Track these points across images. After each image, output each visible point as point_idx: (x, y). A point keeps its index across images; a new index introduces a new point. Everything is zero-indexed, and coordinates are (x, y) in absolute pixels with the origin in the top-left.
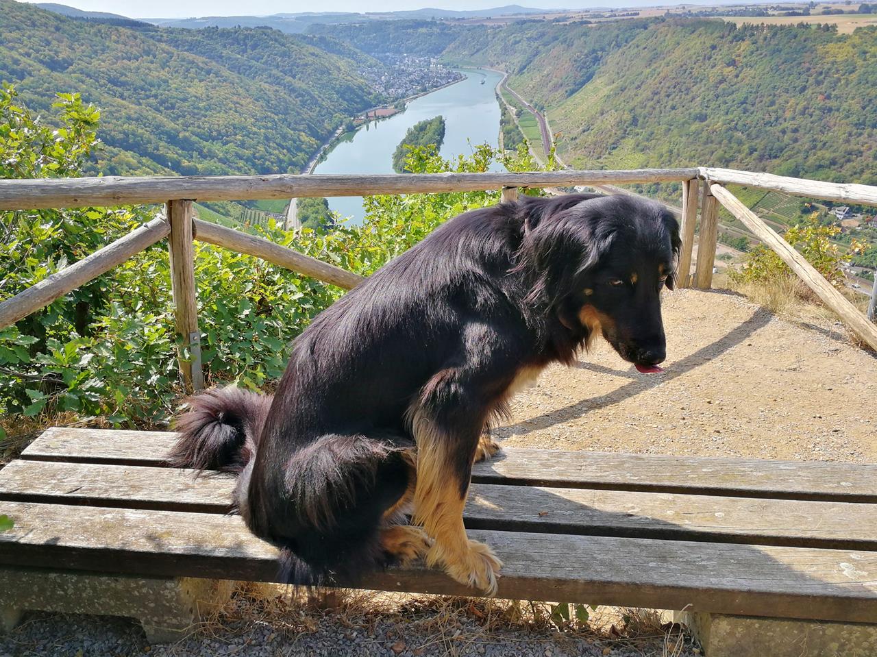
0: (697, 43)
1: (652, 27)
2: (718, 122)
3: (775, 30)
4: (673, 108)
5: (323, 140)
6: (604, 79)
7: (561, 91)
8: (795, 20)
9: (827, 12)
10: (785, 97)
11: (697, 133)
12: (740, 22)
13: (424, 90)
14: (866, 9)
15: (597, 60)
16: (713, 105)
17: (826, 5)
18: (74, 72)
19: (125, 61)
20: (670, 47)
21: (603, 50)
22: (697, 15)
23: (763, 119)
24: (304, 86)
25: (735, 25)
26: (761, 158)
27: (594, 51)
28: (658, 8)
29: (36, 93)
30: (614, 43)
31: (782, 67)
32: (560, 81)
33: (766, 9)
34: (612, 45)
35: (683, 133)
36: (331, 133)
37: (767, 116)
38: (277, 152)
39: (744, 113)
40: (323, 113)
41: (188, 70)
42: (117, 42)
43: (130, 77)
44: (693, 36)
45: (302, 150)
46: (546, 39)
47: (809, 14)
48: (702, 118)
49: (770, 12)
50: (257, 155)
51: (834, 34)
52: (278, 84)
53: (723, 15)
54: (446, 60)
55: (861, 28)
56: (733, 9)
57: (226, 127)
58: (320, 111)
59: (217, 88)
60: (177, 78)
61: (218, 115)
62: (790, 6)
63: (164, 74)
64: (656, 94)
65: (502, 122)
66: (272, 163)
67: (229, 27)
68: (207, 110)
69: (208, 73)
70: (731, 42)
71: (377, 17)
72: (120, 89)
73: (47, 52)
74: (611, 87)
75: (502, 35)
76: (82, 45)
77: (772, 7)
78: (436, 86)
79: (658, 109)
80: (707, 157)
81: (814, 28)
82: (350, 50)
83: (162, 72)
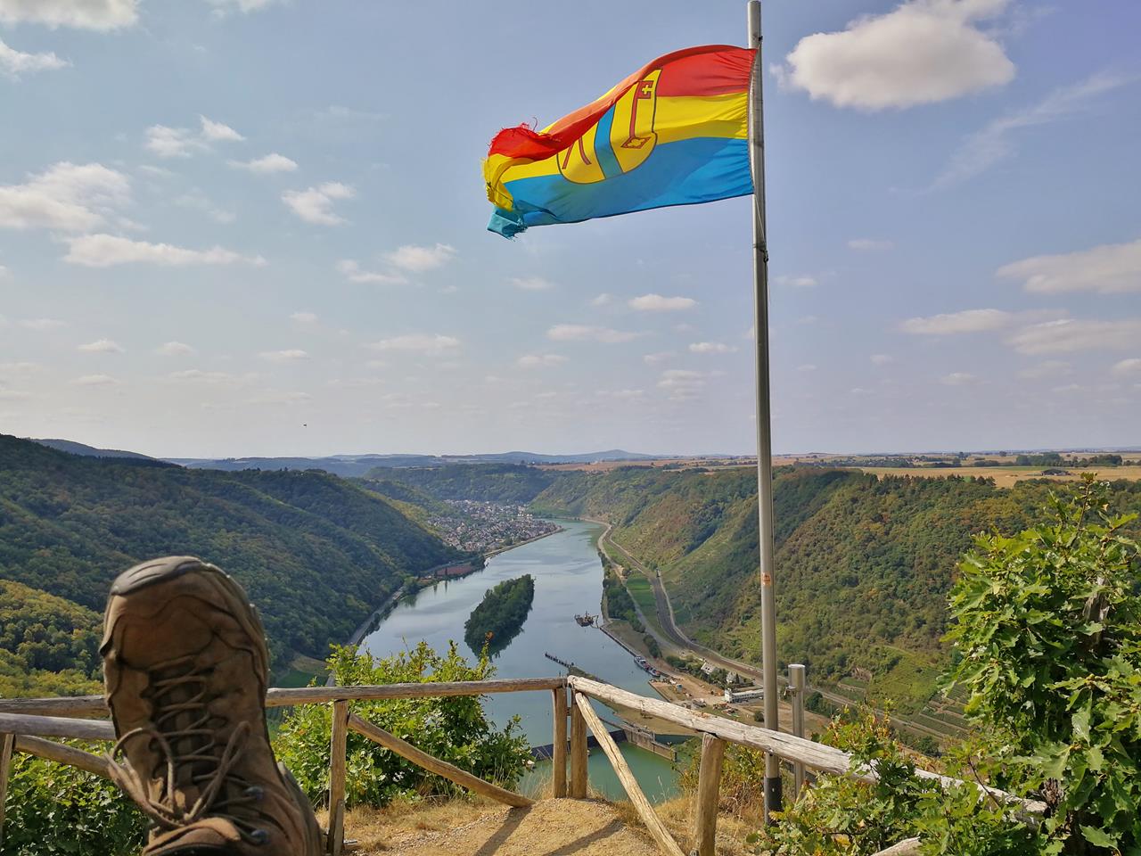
0: (834, 495)
1: (780, 477)
2: (872, 587)
3: (924, 484)
4: (816, 569)
5: (376, 603)
6: (729, 534)
7: (677, 548)
8: (945, 472)
9: (981, 464)
11: (849, 600)
12: (881, 474)
13: (510, 543)
14: (1025, 461)
15: (718, 512)
16: (863, 567)
17: (979, 456)
18: (70, 519)
19: (137, 507)
20: (803, 500)
21: (724, 500)
22: (831, 465)
23: (927, 584)
24: (358, 537)
25: (876, 477)
26: (933, 632)
27: (714, 502)
28: (786, 456)
29: (13, 543)
30: (737, 493)
31: (939, 523)
32: (675, 535)
33: (911, 460)
34: (735, 496)
35: (832, 600)
36: (387, 596)
37: (931, 581)
38: (314, 619)
39: (902, 577)
40: (379, 571)
41: (214, 519)
42: (132, 485)
43: (138, 526)
44: (829, 488)
45: (347, 617)
46: (656, 486)
47: (960, 466)
48: (852, 582)
49: (915, 463)
50: (288, 622)
51: (992, 488)
52: (327, 535)
53: (861, 466)
54: (537, 509)
55: (1022, 482)
56: (873, 459)
57: (252, 587)
58: (375, 569)
59: (249, 540)
60: (198, 527)
61: (244, 572)
62: (937, 457)
63: (183, 523)
64: (793, 552)
65: (605, 583)
66: (307, 633)
67: (274, 470)
68: (230, 567)
69: (240, 522)
70: (875, 495)
71: (456, 460)
72: (122, 540)
73: (39, 495)
74: (738, 543)
75: (604, 482)
76: (86, 487)
77: (917, 458)
78: (524, 539)
79: (797, 571)
80: (866, 630)
81: (967, 480)
82: (420, 497)
83: (182, 520)
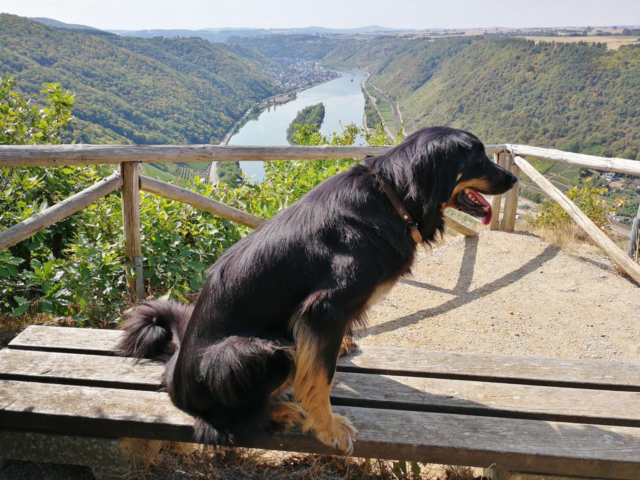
0: (506, 55)
1: (474, 42)
2: (521, 111)
3: (562, 46)
4: (489, 100)
5: (237, 118)
6: (440, 79)
7: (409, 87)
8: (577, 40)
9: (600, 34)
10: (569, 93)
11: (506, 118)
12: (537, 40)
13: (310, 84)
14: (627, 32)
15: (434, 65)
16: (517, 99)
17: (599, 29)
18: (58, 67)
19: (95, 60)
20: (487, 57)
21: (438, 58)
22: (506, 35)
23: (553, 109)
24: (224, 80)
25: (534, 42)
26: (552, 137)
27: (432, 59)
28: (479, 29)
29: (30, 81)
30: (447, 53)
31: (568, 72)
32: (408, 80)
33: (556, 31)
34: (446, 55)
35: (496, 118)
36: (242, 114)
37: (556, 107)
38: (203, 126)
39: (540, 105)
40: (237, 99)
41: (140, 67)
42: (90, 46)
43: (98, 71)
44: (504, 49)
45: (220, 125)
46: (398, 50)
47: (587, 36)
48: (510, 108)
49: (559, 34)
50: (189, 128)
51: (605, 50)
52: (205, 78)
53: (525, 35)
54: (326, 64)
55: (624, 46)
56: (533, 31)
57: (166, 108)
58: (234, 98)
59: (161, 80)
60: (132, 72)
61: (161, 99)
62: (573, 29)
63: (123, 69)
64: (477, 90)
65: (365, 108)
66: (200, 134)
67: (171, 37)
68: (153, 96)
69: (155, 69)
70: (531, 54)
71: (277, 32)
72: (91, 80)
73: (39, 52)
74: (444, 84)
75: (367, 46)
76: (65, 48)
77: (561, 30)
78: (319, 82)
79: (478, 101)
80: (513, 136)
81: (590, 45)
82: (257, 55)
83: (122, 68)
